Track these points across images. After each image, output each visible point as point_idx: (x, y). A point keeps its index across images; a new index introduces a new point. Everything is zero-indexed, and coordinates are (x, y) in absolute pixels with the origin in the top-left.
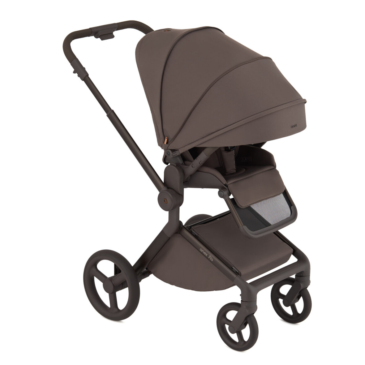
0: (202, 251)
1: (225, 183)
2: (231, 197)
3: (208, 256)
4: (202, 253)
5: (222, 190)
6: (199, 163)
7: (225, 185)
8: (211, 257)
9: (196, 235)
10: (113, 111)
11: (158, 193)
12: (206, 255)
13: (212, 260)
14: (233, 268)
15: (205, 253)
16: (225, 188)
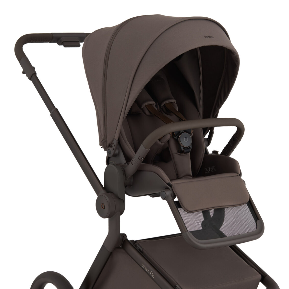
0: (143, 266)
1: (168, 182)
2: (176, 199)
3: (150, 272)
4: (143, 269)
5: (164, 191)
6: (139, 158)
7: (169, 184)
8: (153, 273)
9: (140, 250)
10: (57, 110)
11: (96, 197)
12: (148, 271)
13: (153, 276)
14: (177, 286)
15: (146, 269)
16: (169, 189)
